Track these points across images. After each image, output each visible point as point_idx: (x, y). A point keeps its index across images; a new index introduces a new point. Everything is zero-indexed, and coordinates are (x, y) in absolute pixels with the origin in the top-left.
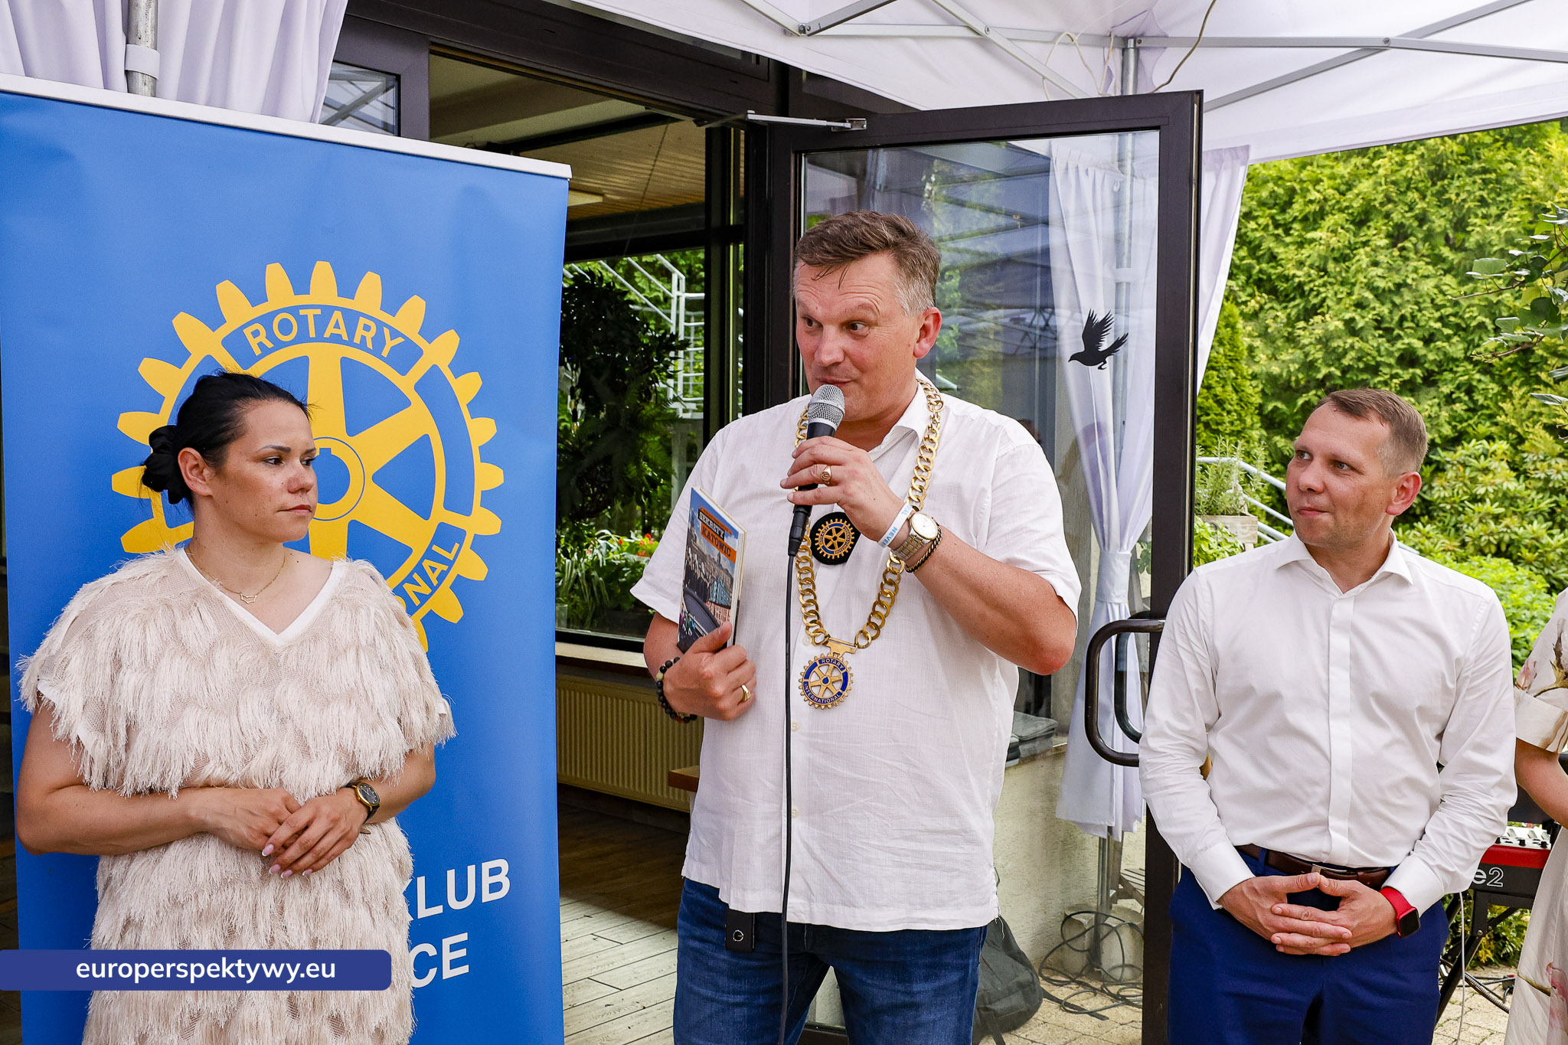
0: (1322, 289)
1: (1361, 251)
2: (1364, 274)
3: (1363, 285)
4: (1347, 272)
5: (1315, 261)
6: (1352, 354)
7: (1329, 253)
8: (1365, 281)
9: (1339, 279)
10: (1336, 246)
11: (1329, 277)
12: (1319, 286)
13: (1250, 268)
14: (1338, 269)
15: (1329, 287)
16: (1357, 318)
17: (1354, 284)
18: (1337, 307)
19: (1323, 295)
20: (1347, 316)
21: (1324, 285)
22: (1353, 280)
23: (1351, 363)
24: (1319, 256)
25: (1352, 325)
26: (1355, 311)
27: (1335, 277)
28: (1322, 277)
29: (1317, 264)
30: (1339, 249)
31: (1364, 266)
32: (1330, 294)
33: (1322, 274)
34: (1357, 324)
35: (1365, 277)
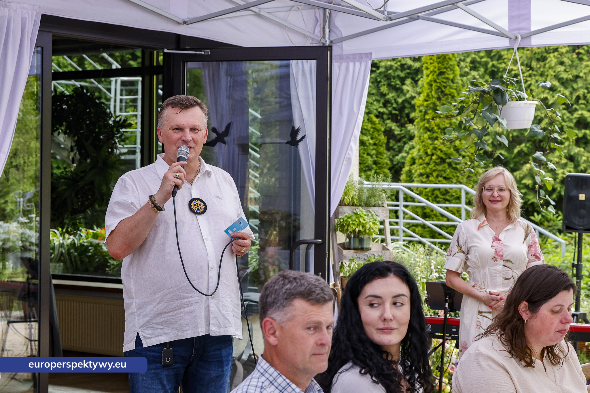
0: (528, 79)
1: (552, 55)
2: (554, 70)
3: (553, 77)
4: (544, 67)
5: (524, 61)
6: (546, 121)
7: (533, 56)
8: (554, 74)
9: (539, 72)
10: (537, 51)
11: (533, 70)
12: (526, 77)
13: (487, 63)
14: (538, 66)
15: (533, 77)
16: (549, 97)
17: (547, 76)
18: (537, 91)
19: (529, 83)
20: (542, 96)
21: (530, 76)
22: (546, 74)
23: (546, 126)
24: (527, 57)
25: (547, 102)
26: (548, 93)
27: (537, 71)
28: (528, 71)
29: (525, 62)
30: (538, 53)
31: (553, 65)
32: (533, 82)
33: (528, 69)
34: (549, 101)
35: (554, 72)
